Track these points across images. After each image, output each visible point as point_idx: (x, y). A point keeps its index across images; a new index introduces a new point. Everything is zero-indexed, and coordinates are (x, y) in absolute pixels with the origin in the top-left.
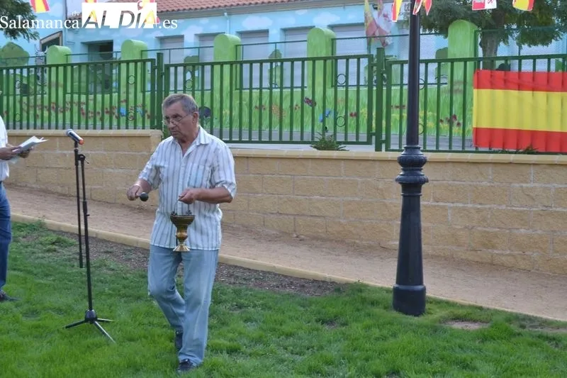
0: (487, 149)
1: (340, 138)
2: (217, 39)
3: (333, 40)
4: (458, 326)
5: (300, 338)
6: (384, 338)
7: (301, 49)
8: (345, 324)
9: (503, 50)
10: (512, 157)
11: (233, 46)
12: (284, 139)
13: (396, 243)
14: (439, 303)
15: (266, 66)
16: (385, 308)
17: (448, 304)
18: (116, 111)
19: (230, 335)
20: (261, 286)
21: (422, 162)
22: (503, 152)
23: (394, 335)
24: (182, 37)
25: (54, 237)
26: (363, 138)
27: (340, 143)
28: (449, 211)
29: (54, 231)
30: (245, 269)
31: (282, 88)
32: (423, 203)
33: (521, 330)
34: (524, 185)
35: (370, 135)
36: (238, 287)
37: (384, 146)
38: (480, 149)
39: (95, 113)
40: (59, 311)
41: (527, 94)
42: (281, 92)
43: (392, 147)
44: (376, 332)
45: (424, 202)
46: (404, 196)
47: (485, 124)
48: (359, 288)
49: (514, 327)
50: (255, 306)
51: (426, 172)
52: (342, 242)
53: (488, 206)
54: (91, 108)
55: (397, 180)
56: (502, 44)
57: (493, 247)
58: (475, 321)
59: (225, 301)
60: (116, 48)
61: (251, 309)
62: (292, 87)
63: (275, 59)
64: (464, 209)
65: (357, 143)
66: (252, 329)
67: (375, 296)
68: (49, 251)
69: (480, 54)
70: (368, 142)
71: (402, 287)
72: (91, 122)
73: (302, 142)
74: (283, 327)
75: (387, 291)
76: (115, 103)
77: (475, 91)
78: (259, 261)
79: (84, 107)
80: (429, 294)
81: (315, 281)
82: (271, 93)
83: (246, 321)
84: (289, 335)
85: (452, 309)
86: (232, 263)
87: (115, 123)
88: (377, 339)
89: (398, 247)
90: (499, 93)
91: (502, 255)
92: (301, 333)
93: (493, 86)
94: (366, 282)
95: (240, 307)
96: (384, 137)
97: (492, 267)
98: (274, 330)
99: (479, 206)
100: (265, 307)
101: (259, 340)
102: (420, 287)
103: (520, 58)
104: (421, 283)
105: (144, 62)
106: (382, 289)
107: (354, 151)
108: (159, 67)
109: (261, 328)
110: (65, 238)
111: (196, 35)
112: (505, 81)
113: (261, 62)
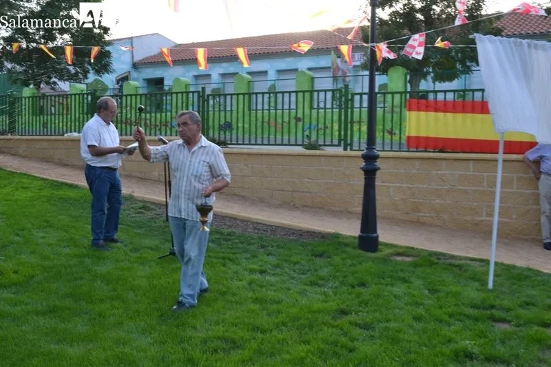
0: (415, 150)
1: (321, 142)
2: (236, 77)
3: (313, 79)
4: (399, 258)
5: (302, 265)
6: (354, 265)
7: (290, 84)
8: (330, 257)
9: (424, 85)
10: (431, 155)
11: (246, 82)
12: (291, 143)
13: (359, 209)
14: (386, 245)
15: (266, 96)
16: (354, 248)
17: (392, 246)
18: (169, 125)
19: (260, 263)
20: (275, 235)
21: (376, 157)
22: (426, 151)
23: (360, 263)
24: (210, 75)
25: (141, 205)
26: (336, 142)
27: (321, 145)
28: (391, 189)
29: (140, 201)
30: (264, 224)
31: (276, 109)
32: (376, 184)
33: (437, 261)
34: (439, 172)
35: (340, 140)
36: (260, 235)
37: (349, 147)
38: (410, 150)
39: (156, 126)
40: (152, 249)
41: (441, 115)
42: (276, 113)
43: (354, 148)
44: (349, 262)
45: (378, 183)
46: (366, 178)
47: (413, 134)
48: (336, 236)
49: (434, 259)
50: (272, 246)
51: (378, 163)
52: (322, 208)
53: (415, 186)
54: (153, 123)
55: (361, 168)
56: (423, 81)
57: (419, 211)
58: (408, 256)
59: (254, 244)
60: (166, 83)
61: (270, 248)
62: (283, 109)
63: (273, 92)
64: (400, 187)
65: (332, 145)
66: (272, 259)
67: (346, 241)
68: (139, 213)
69: (409, 89)
70: (339, 145)
71: (364, 235)
72: (153, 131)
73: (296, 145)
74: (292, 258)
75: (354, 238)
76: (169, 119)
77: (408, 113)
78: (272, 220)
79: (148, 122)
80: (381, 239)
81: (308, 232)
82: (269, 113)
83: (268, 255)
84: (295, 263)
85: (394, 249)
86: (255, 221)
87: (169, 132)
88: (350, 266)
89: (361, 212)
90: (423, 114)
91: (425, 216)
92: (303, 262)
93: (419, 109)
94: (341, 233)
95: (263, 247)
96: (349, 142)
97: (418, 224)
98: (286, 261)
99: (410, 186)
100: (278, 247)
101: (277, 266)
102: (375, 235)
103: (436, 92)
104: (376, 232)
105: (188, 93)
106: (350, 237)
107: (330, 150)
108: (203, 96)
109: (278, 259)
110: (148, 204)
111: (219, 74)
112: (427, 107)
113: (263, 93)
